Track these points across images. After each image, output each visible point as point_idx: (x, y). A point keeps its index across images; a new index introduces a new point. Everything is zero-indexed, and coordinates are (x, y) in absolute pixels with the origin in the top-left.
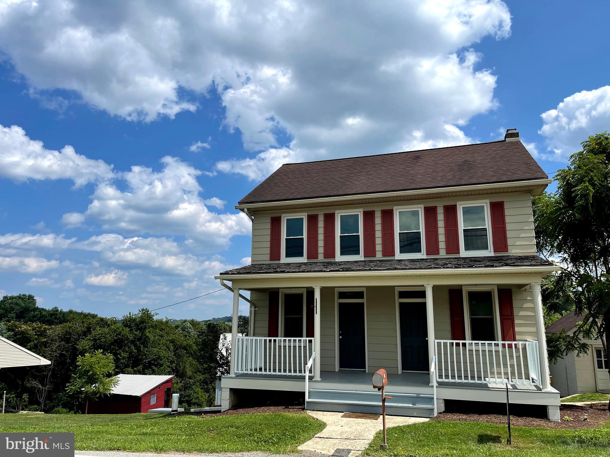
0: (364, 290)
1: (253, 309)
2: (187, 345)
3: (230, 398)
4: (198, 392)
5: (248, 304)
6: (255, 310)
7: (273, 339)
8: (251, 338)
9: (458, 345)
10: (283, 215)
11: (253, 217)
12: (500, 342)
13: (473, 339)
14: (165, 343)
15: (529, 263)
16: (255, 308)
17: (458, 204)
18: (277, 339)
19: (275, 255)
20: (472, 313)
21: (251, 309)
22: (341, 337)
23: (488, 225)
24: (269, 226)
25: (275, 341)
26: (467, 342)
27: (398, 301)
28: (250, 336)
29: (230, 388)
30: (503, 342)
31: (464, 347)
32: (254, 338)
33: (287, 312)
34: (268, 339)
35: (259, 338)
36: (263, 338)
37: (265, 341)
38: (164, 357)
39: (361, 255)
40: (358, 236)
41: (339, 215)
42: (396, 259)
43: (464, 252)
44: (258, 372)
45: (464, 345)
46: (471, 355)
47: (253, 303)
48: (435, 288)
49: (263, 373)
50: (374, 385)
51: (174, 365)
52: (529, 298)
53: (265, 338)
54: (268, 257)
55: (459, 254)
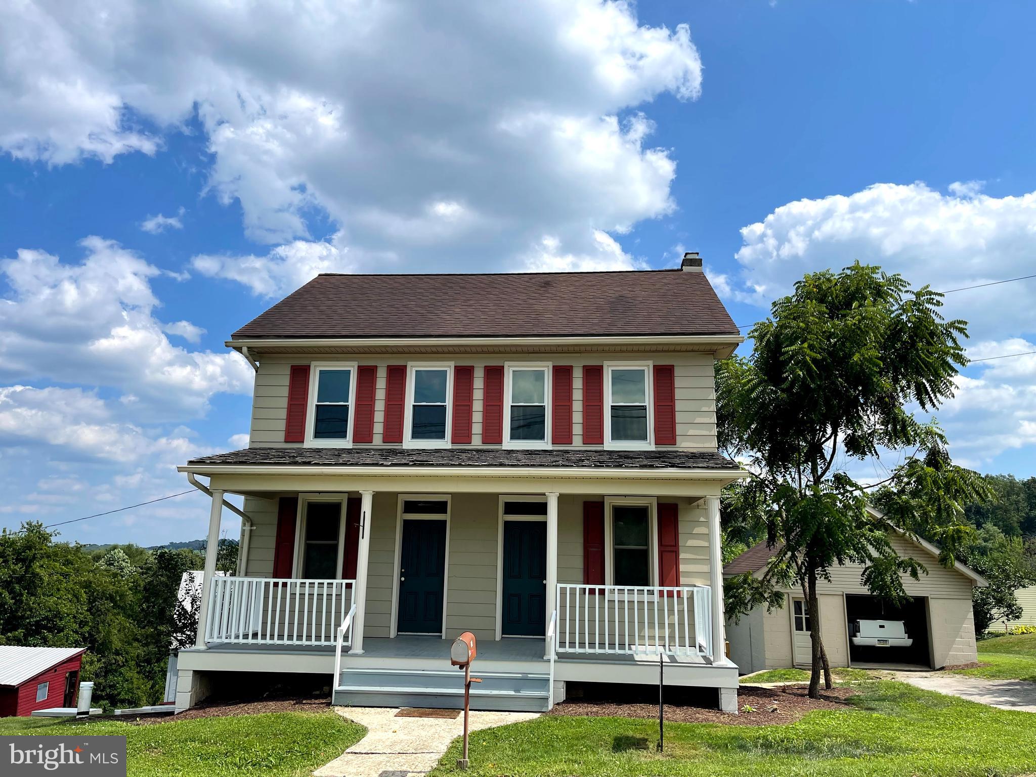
0: (448, 499)
1: (247, 528)
2: (117, 592)
3: (192, 688)
4: (131, 679)
5: (240, 519)
6: (251, 530)
7: (281, 581)
8: (241, 579)
9: (592, 592)
10: (313, 364)
11: (258, 364)
12: (657, 588)
13: (617, 583)
14: (71, 588)
15: (705, 465)
16: (252, 525)
17: (606, 364)
18: (289, 581)
19: (295, 431)
20: (617, 541)
21: (244, 528)
22: (403, 579)
23: (649, 401)
24: (286, 381)
25: (285, 585)
26: (607, 587)
27: (503, 517)
28: (239, 575)
29: (194, 671)
30: (661, 588)
31: (601, 596)
32: (246, 580)
33: (310, 534)
34: (272, 581)
35: (255, 580)
36: (264, 580)
37: (267, 585)
38: (68, 615)
39: (446, 440)
40: (444, 407)
41: (414, 370)
42: (503, 448)
43: (610, 441)
44: (250, 641)
45: (602, 592)
46: (612, 608)
47: (249, 517)
48: (563, 499)
49: (260, 641)
50: (454, 659)
51: (87, 629)
52: (702, 519)
53: (267, 580)
54: (281, 436)
55: (602, 446)
